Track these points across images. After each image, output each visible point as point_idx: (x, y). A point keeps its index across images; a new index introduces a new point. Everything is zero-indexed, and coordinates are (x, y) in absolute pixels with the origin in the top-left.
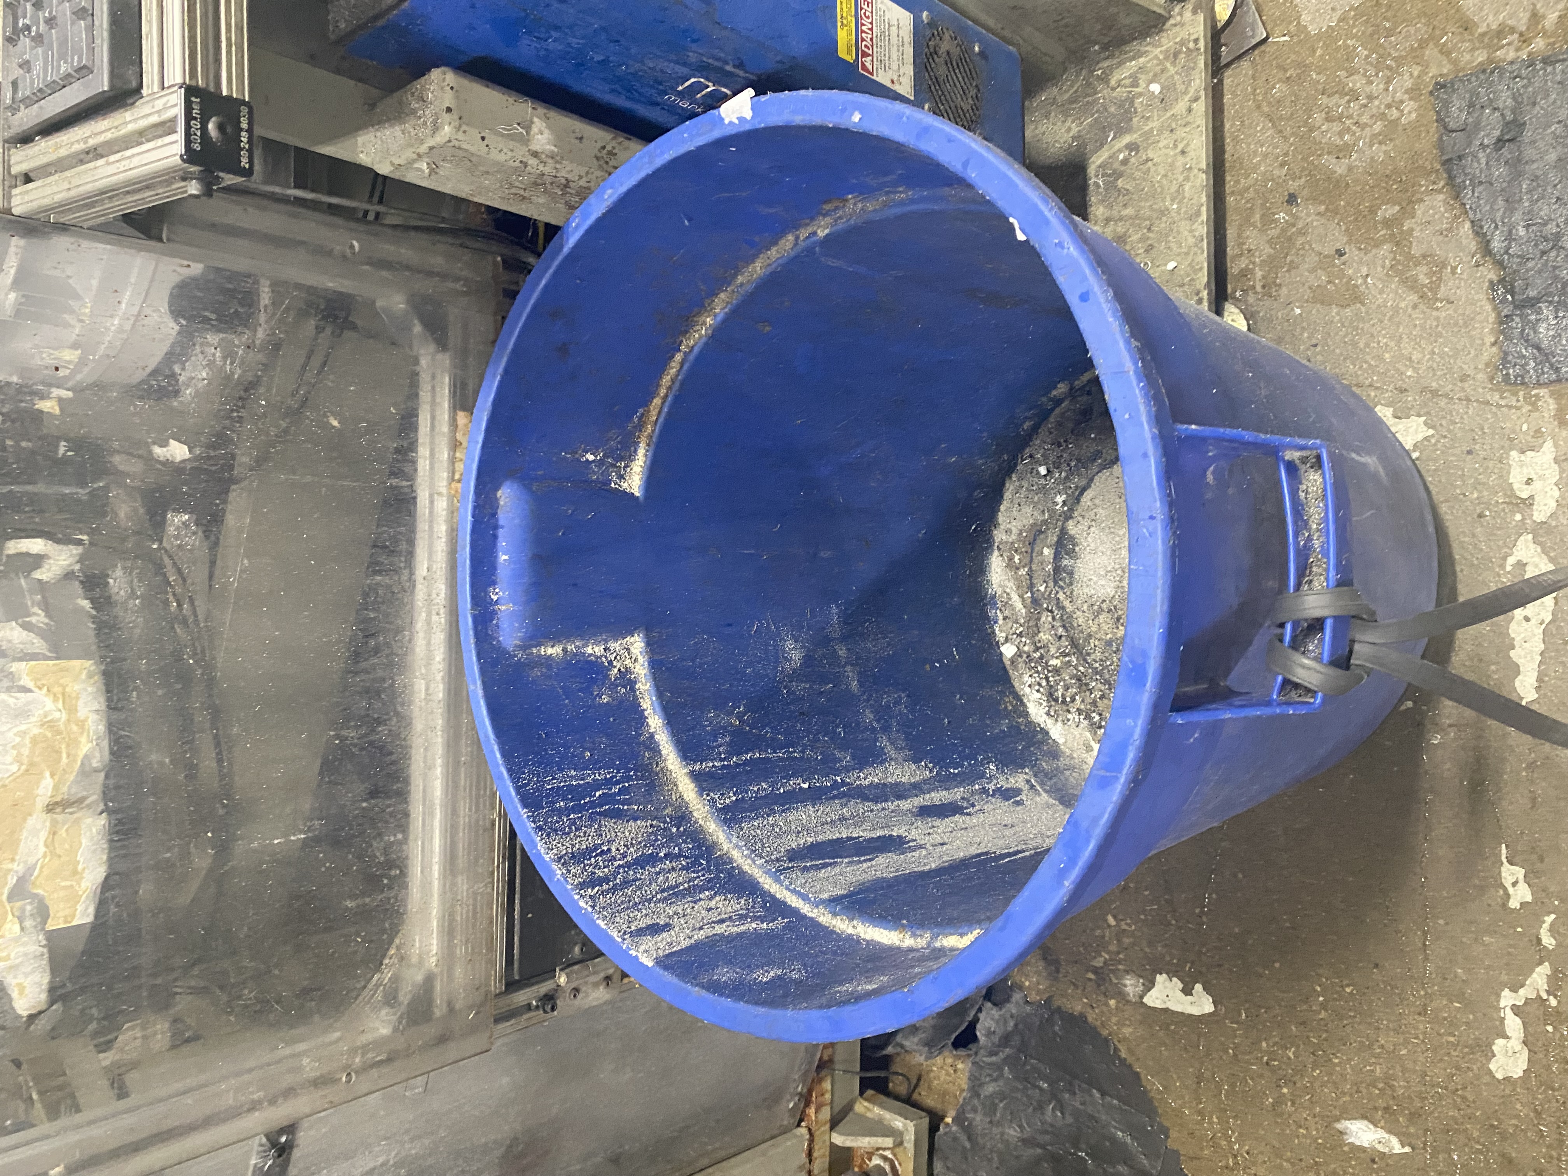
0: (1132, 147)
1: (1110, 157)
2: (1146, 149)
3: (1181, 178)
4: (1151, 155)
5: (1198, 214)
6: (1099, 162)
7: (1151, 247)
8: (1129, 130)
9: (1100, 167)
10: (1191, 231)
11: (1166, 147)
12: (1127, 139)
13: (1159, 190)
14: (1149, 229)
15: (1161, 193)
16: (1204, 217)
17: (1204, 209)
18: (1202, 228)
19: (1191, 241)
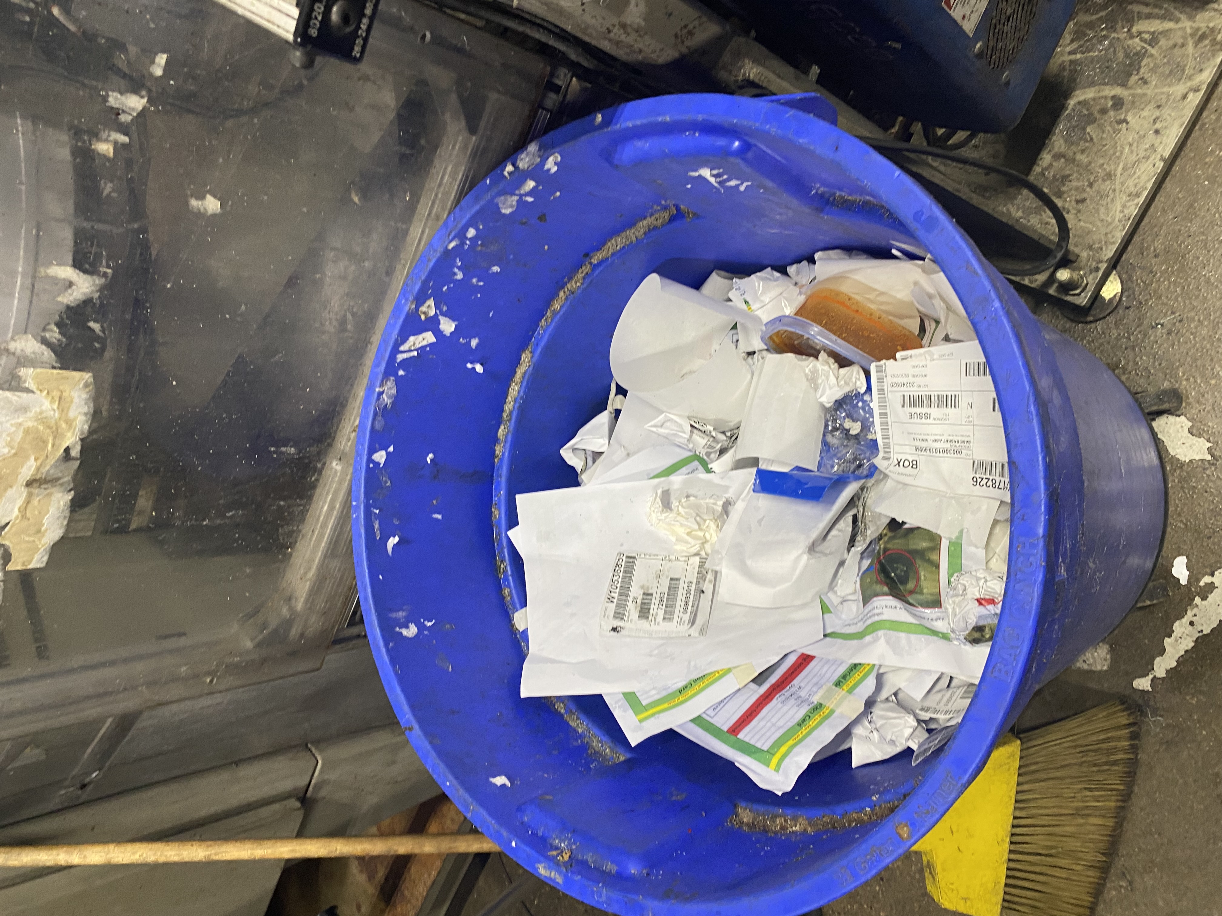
0: (1118, 103)
1: (1094, 99)
2: (1127, 111)
3: (1142, 154)
4: (1129, 118)
5: (1138, 195)
6: (1082, 98)
7: (1083, 200)
8: (1124, 85)
9: (1080, 103)
10: (1124, 206)
11: (1144, 118)
12: (1118, 91)
13: (1118, 154)
14: (1091, 185)
15: (1119, 158)
16: (1142, 199)
17: (1145, 193)
18: (1133, 211)
19: (1118, 216)
